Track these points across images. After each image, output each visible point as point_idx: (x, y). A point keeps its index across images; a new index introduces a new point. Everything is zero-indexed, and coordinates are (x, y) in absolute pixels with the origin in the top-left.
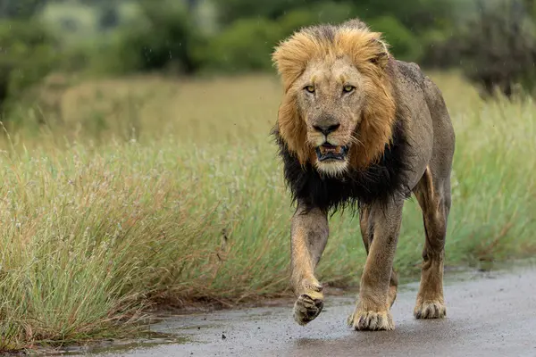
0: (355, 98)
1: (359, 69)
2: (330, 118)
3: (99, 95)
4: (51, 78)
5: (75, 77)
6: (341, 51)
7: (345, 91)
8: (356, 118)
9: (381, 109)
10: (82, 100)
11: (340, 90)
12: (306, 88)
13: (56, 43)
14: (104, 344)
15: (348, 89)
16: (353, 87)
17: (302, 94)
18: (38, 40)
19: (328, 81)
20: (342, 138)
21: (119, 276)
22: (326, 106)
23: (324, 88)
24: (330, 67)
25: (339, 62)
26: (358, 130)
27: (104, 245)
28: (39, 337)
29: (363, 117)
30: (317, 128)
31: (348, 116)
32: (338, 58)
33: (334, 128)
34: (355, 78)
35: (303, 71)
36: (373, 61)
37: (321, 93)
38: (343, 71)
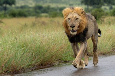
0: (78, 21)
1: (79, 15)
2: (73, 25)
3: (109, 19)
4: (103, 16)
5: (106, 16)
6: (75, 11)
7: (76, 19)
8: (78, 24)
9: (83, 22)
10: (107, 19)
11: (75, 19)
12: (68, 19)
13: (103, 11)
14: (110, 54)
15: (77, 19)
16: (78, 19)
17: (68, 20)
18: (101, 11)
19: (73, 17)
20: (76, 28)
21: (113, 44)
22: (73, 22)
23: (72, 19)
24: (73, 14)
25: (75, 14)
26: (79, 27)
27: (110, 40)
28: (101, 53)
29: (80, 24)
30: (71, 27)
31: (77, 24)
32: (75, 13)
33: (74, 26)
34: (78, 17)
35: (68, 15)
36: (81, 13)
37: (71, 20)
38: (75, 15)
